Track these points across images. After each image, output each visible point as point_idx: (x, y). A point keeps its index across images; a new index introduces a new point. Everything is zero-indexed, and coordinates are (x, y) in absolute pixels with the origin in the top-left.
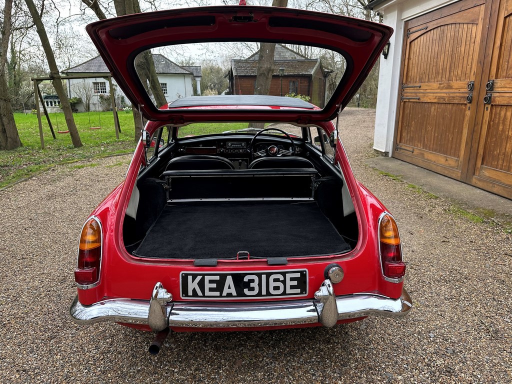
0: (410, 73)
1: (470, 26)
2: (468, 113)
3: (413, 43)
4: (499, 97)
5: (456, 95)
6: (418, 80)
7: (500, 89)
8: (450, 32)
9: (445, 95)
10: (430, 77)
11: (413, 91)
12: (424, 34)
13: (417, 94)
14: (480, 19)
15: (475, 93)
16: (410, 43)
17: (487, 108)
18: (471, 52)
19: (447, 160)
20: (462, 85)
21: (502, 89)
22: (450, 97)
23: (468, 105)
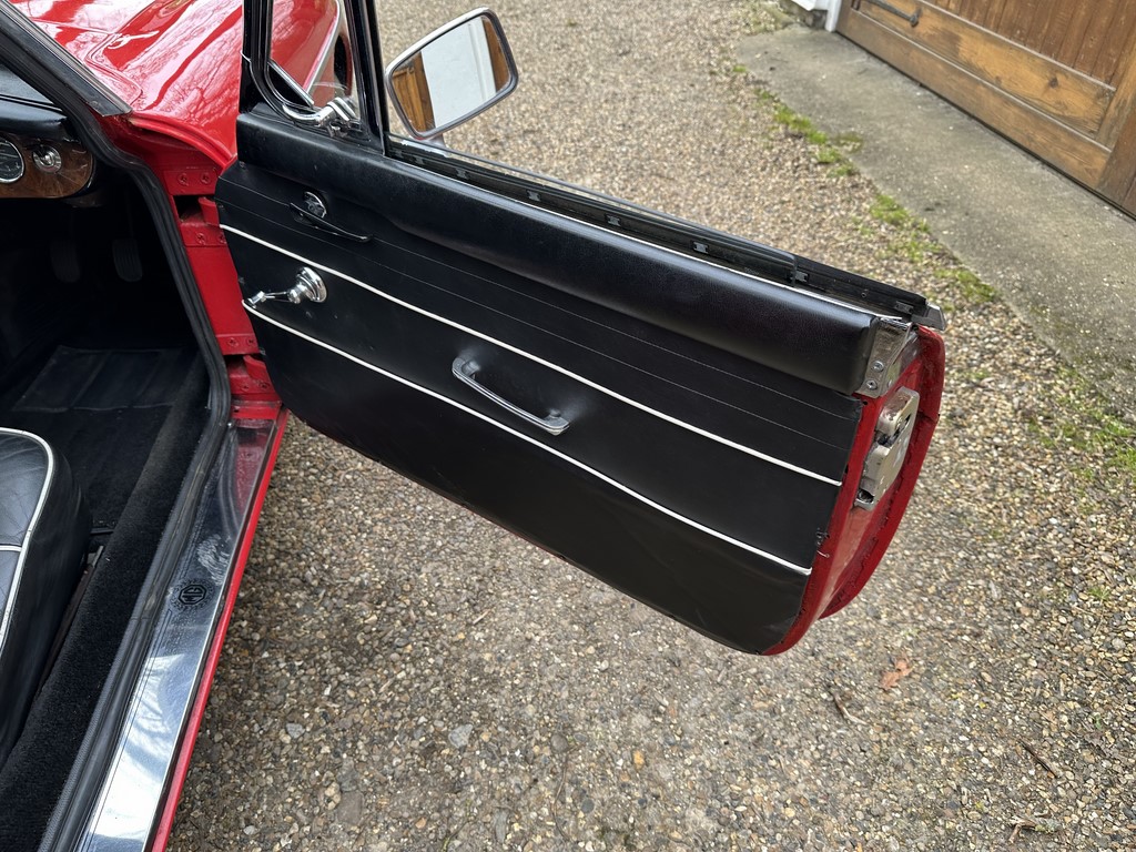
19: (1054, 83)
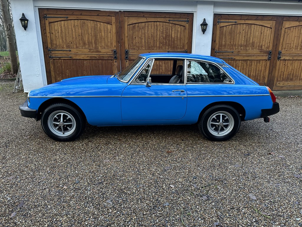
0: (55, 42)
1: (106, 24)
2: (116, 64)
3: (52, 24)
4: (132, 57)
5: (104, 55)
6: (65, 46)
7: (132, 54)
8: (90, 24)
9: (96, 55)
10: (78, 45)
11: (63, 53)
12: (64, 20)
13: (68, 55)
14: (113, 22)
15: (118, 55)
16: (49, 23)
17: (127, 61)
18: (109, 36)
20: (108, 51)
21: (133, 54)
22: (100, 56)
23: (115, 60)
